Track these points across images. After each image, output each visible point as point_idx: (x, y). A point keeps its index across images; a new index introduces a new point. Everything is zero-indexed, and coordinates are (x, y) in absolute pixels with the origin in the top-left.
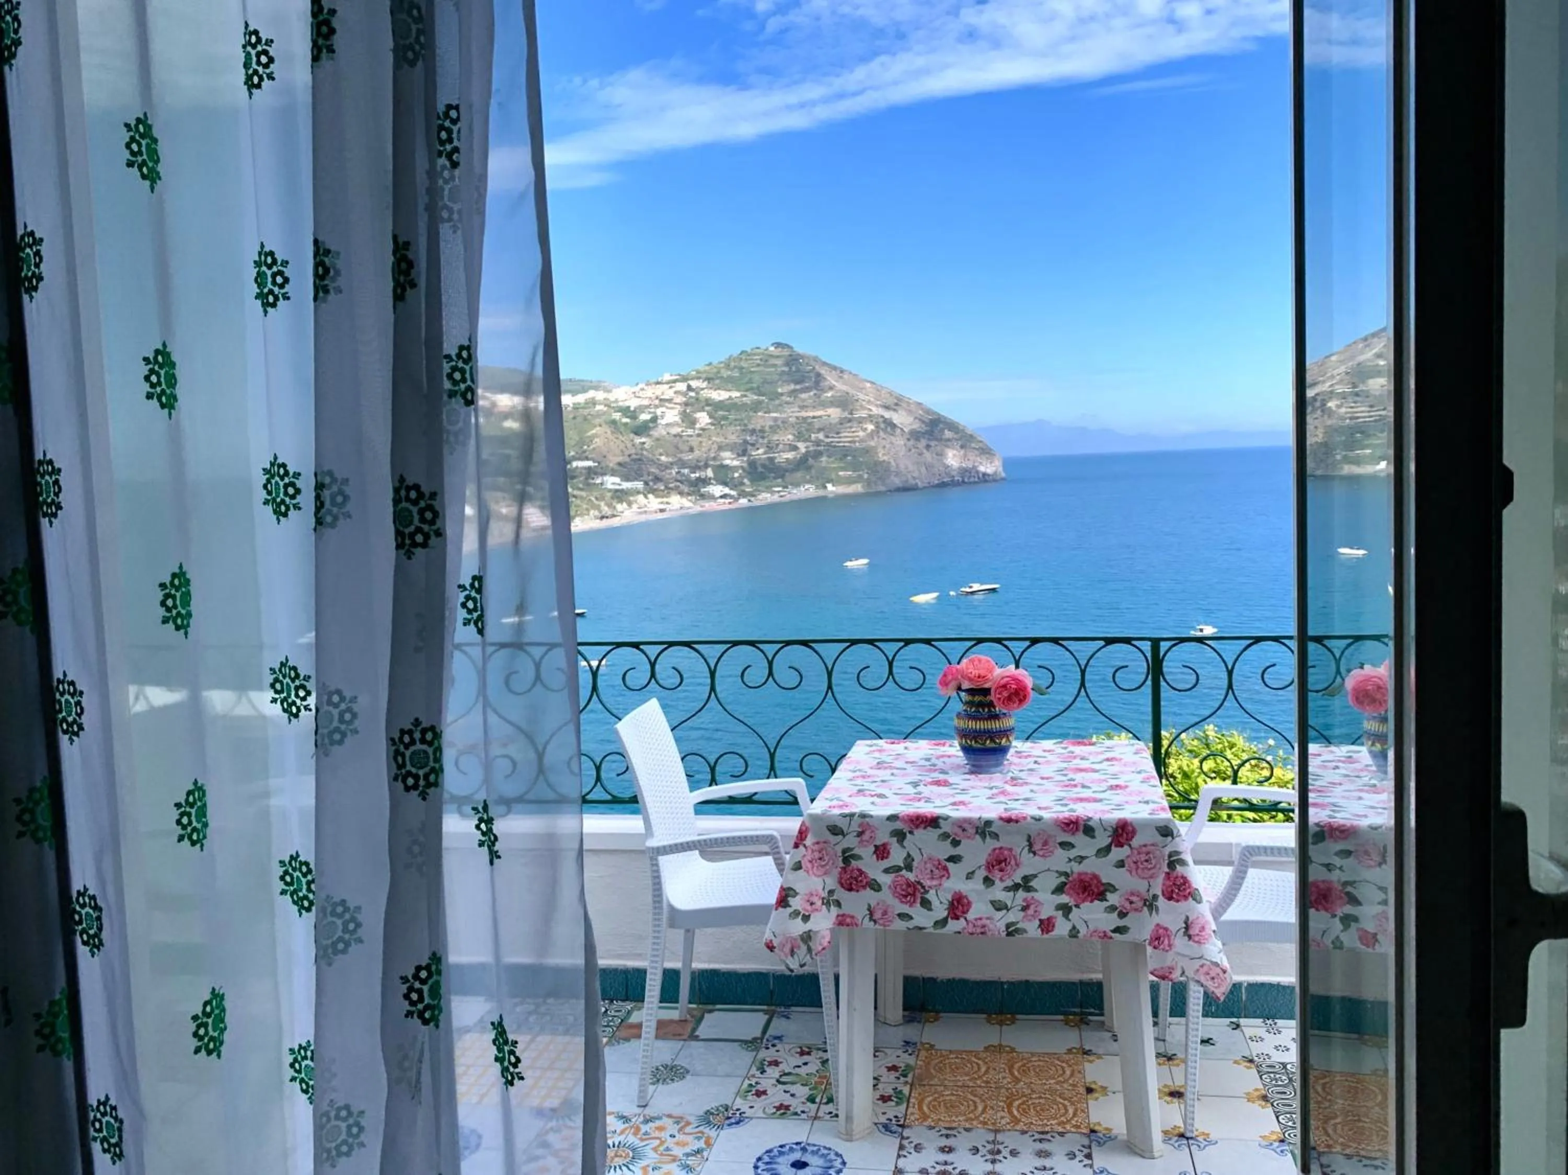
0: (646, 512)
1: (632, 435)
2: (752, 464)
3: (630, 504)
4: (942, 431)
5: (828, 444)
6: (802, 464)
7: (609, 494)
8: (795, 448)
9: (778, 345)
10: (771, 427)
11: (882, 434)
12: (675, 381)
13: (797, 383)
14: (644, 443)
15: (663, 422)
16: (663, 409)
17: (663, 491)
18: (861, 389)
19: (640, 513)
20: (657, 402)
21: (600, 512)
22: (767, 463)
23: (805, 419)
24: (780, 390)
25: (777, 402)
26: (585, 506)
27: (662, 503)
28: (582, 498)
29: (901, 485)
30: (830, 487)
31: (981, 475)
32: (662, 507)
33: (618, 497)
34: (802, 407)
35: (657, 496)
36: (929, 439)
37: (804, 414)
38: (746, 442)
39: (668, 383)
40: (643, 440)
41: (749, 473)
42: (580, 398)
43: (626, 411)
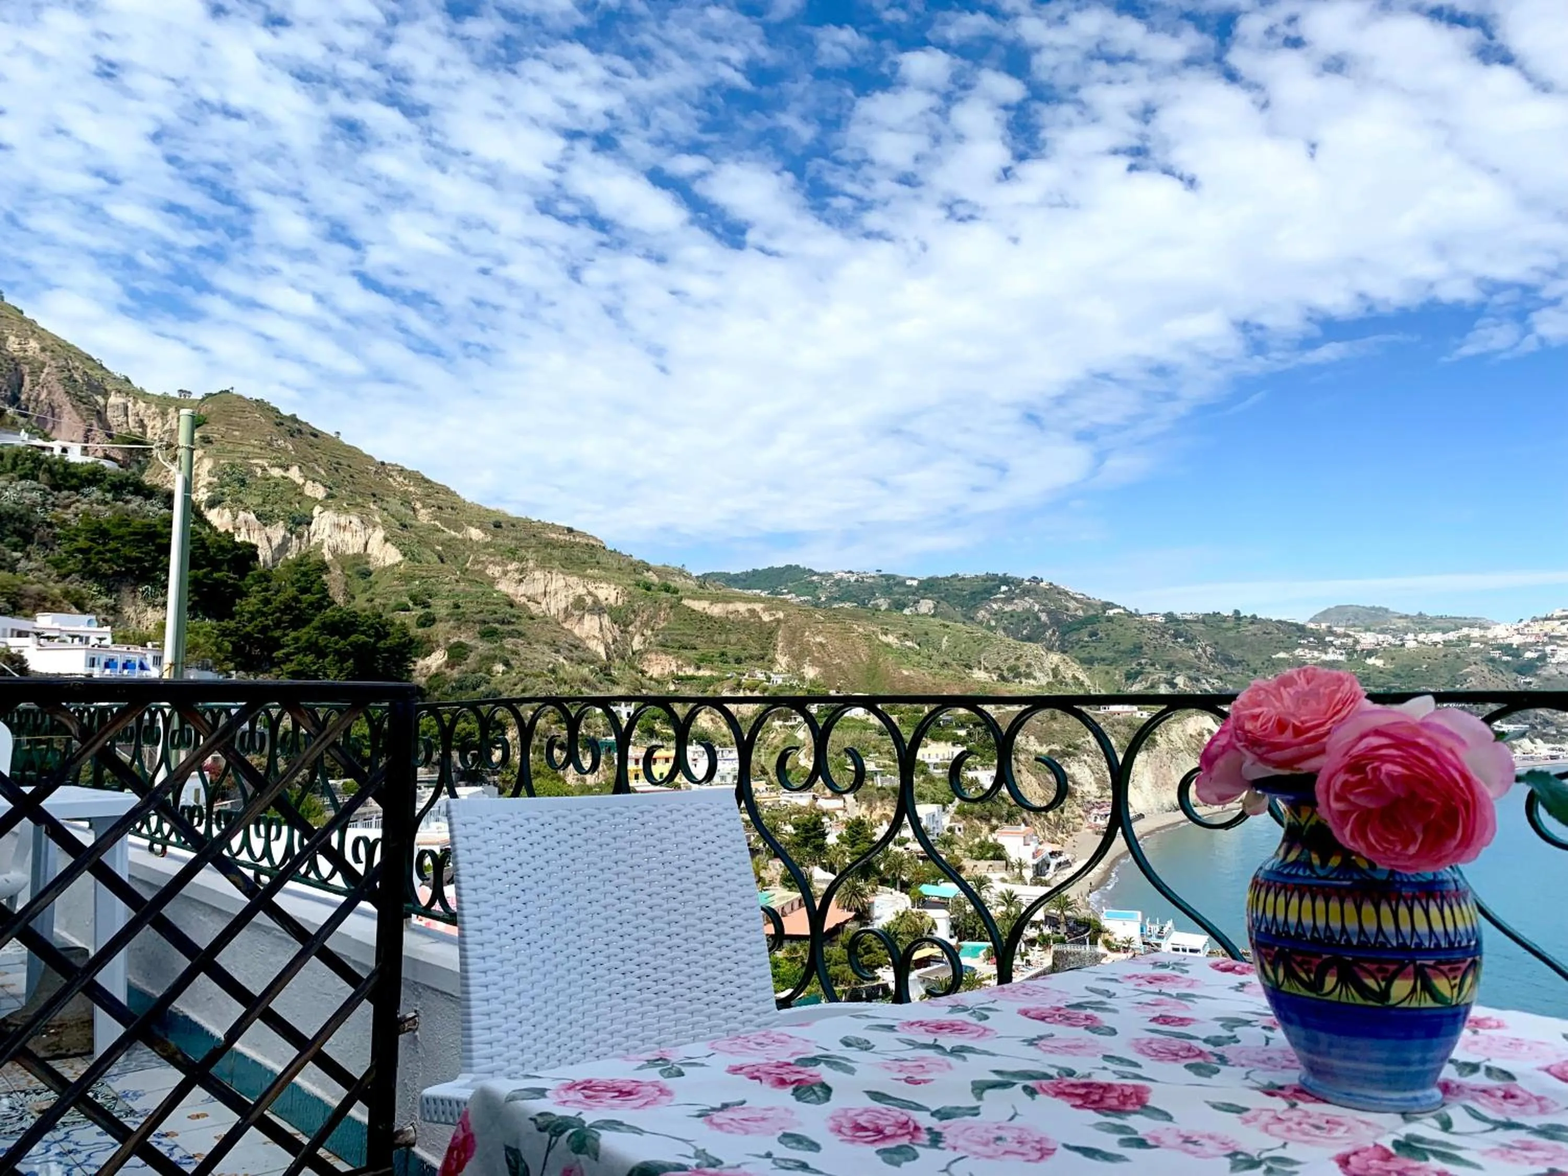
0: (1532, 758)
1: (1515, 675)
14: (1530, 683)
15: (1554, 661)
16: (1553, 647)
17: (1554, 736)
20: (1546, 639)
27: (1553, 749)
32: (1554, 753)
35: (1546, 742)
39: (1559, 619)
40: (1528, 680)
42: (1452, 636)
43: (1507, 649)
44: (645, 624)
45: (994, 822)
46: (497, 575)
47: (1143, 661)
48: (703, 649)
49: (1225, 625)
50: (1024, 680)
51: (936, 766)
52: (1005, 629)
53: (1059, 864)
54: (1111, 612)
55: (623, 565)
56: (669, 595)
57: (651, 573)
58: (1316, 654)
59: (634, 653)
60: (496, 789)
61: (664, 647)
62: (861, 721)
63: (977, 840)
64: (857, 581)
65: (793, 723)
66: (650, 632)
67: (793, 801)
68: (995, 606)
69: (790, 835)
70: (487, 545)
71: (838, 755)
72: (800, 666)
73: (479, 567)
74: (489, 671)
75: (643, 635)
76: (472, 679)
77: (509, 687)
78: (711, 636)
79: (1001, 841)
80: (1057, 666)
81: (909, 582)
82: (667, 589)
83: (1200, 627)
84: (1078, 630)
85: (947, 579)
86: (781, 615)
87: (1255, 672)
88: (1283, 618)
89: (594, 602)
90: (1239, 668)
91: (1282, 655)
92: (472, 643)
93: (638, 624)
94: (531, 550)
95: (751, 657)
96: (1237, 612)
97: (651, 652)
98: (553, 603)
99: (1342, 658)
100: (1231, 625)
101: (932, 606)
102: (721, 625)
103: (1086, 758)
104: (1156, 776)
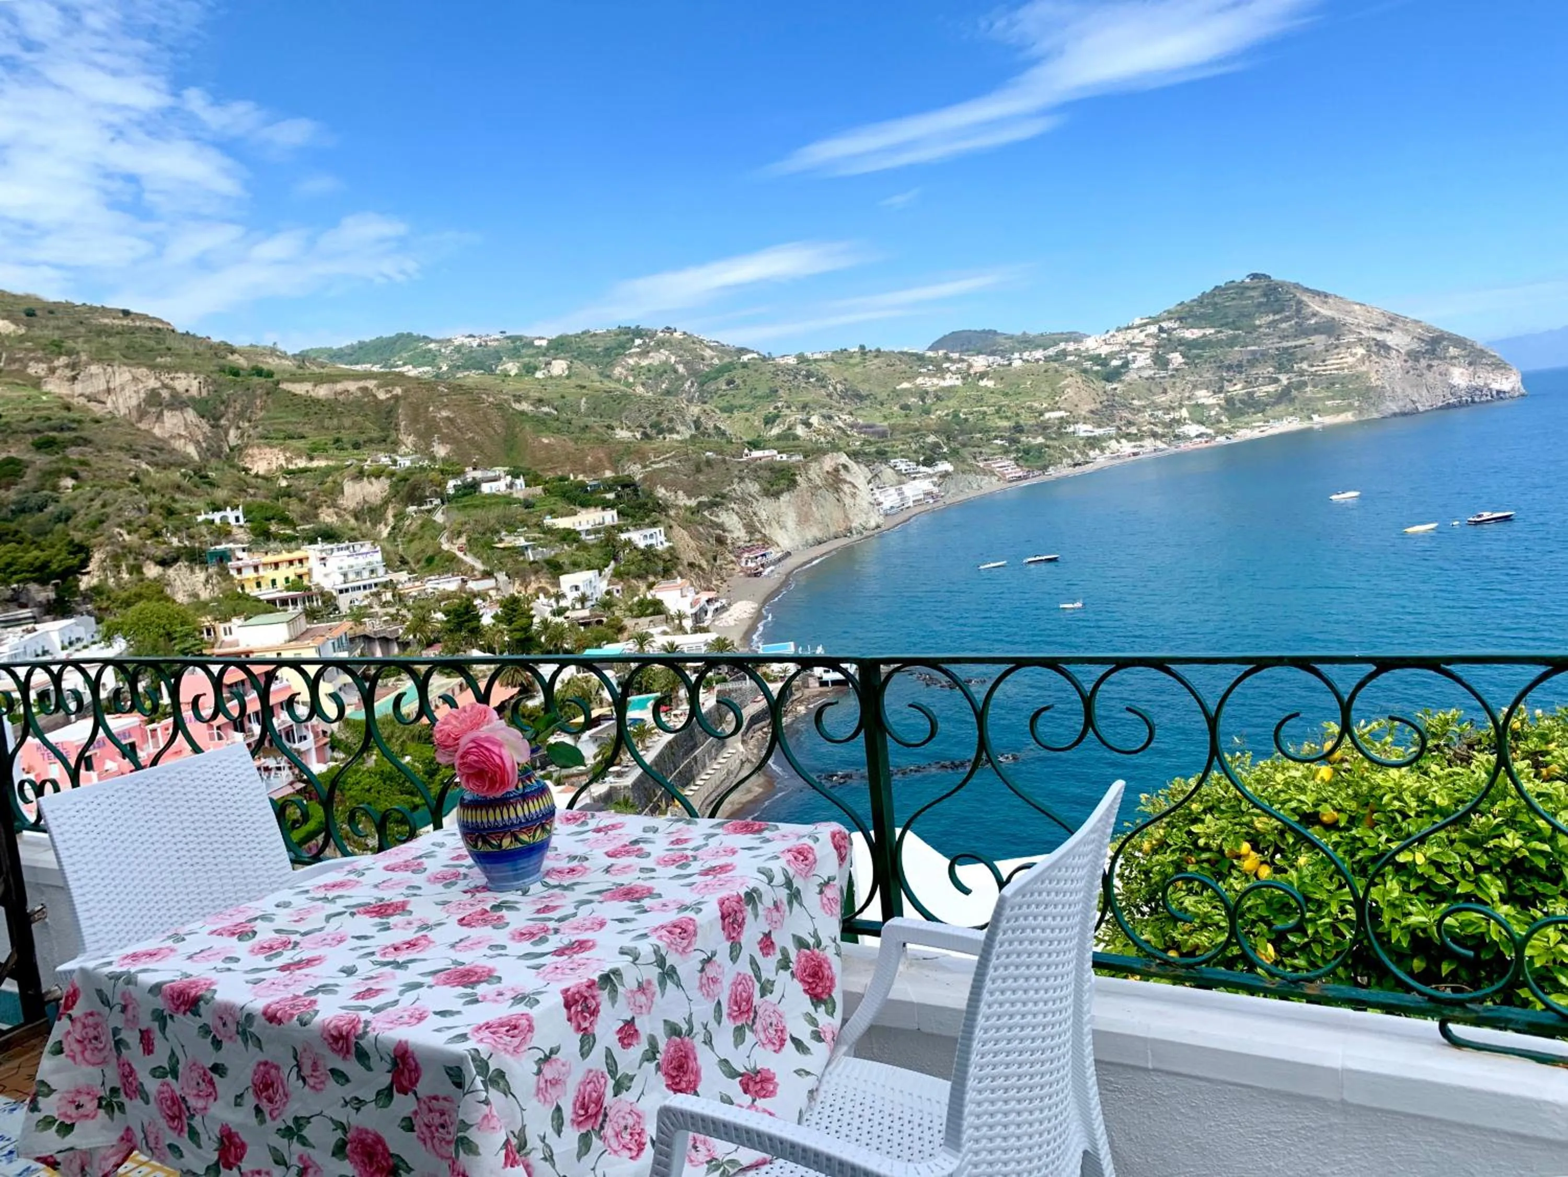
0: (1118, 457)
1: (1104, 382)
2: (1230, 401)
3: (1102, 450)
4: (1446, 349)
5: (1314, 374)
6: (1284, 396)
7: (1081, 442)
8: (1276, 381)
9: (1254, 276)
10: (1248, 361)
11: (1374, 357)
12: (1145, 325)
13: (1275, 313)
14: (1115, 389)
15: (1135, 366)
16: (1134, 354)
17: (1136, 435)
18: (1348, 313)
19: (1113, 458)
20: (1128, 347)
21: (1073, 459)
22: (1246, 398)
23: (1287, 348)
24: (1257, 322)
25: (1255, 335)
26: (1057, 455)
27: (1135, 447)
28: (1055, 447)
29: (1397, 411)
30: (1316, 417)
31: (1494, 393)
32: (1136, 450)
33: (1090, 444)
34: (1283, 338)
35: (1130, 441)
36: (1430, 359)
37: (1285, 344)
38: (1222, 379)
39: (1138, 327)
40: (1115, 386)
41: (1226, 410)
42: (1051, 351)
43: (1095, 358)
44: (241, 415)
45: (651, 579)
46: (42, 374)
47: (780, 404)
48: (314, 437)
49: (852, 361)
50: (667, 436)
51: (588, 532)
52: (643, 384)
53: (717, 610)
54: (745, 358)
55: (201, 349)
56: (262, 380)
57: (236, 356)
58: (935, 381)
59: (232, 449)
60: (93, 619)
61: (267, 439)
62: (504, 496)
63: (636, 599)
64: (480, 345)
65: (429, 507)
66: (247, 424)
67: (441, 587)
68: (631, 361)
69: (442, 622)
70: (21, 339)
71: (484, 534)
72: (429, 445)
73: (15, 366)
74: (55, 488)
75: (238, 428)
76: (34, 500)
77: (86, 504)
78: (322, 421)
79: (659, 596)
80: (699, 418)
81: (537, 343)
82: (259, 372)
83: (830, 365)
84: (716, 379)
85: (577, 336)
86: (398, 391)
87: (882, 404)
88: (905, 349)
89: (172, 396)
90: (868, 402)
91: (905, 385)
92: (26, 457)
93: (231, 416)
94: (80, 340)
95: (371, 441)
96: (862, 347)
97: (252, 446)
98: (120, 401)
99: (959, 383)
100: (858, 360)
101: (565, 366)
102: (331, 407)
103: (733, 505)
104: (799, 515)
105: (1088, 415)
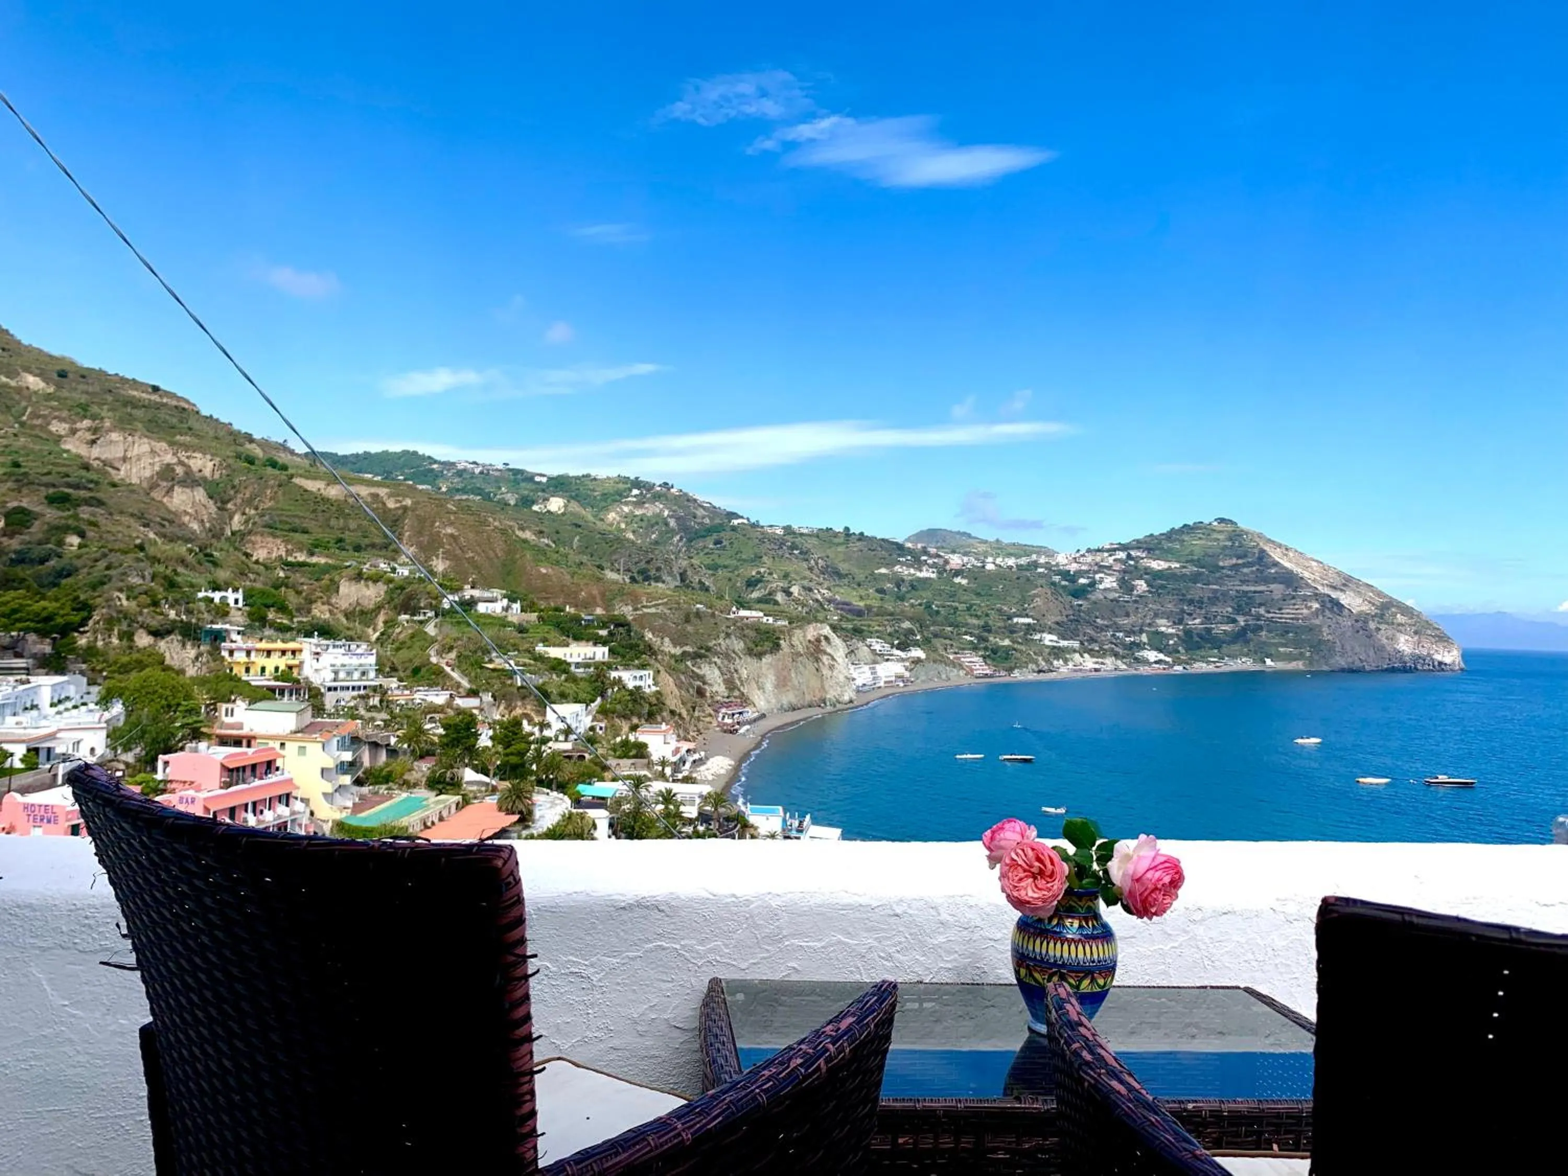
0: (1081, 670)
1: (1070, 597)
2: (1188, 633)
3: (1066, 661)
4: (1394, 615)
5: (1270, 620)
6: (1241, 636)
7: (1047, 650)
8: (1234, 621)
9: (1222, 520)
10: (1209, 598)
11: (1327, 613)
12: (1115, 550)
13: (1239, 558)
14: (1081, 605)
15: (1101, 587)
16: (1102, 575)
17: (1098, 651)
18: (1306, 568)
19: (1075, 671)
20: (1096, 568)
21: (1038, 665)
22: (1204, 633)
23: (1247, 592)
24: (1221, 564)
25: (1218, 575)
26: (1024, 660)
27: (1097, 663)
28: (1021, 651)
29: (1346, 666)
30: (1268, 662)
31: (1436, 663)
32: (1097, 666)
33: (1055, 654)
34: (1243, 582)
35: (1092, 656)
36: (1379, 623)
37: (1245, 588)
38: (1183, 611)
39: (1108, 551)
40: (1080, 602)
41: (1184, 641)
42: (1023, 561)
43: (1065, 574)
44: (249, 502)
45: (635, 720)
46: (63, 433)
47: (762, 570)
48: (318, 534)
49: (836, 540)
50: (653, 584)
51: (578, 665)
52: (634, 532)
53: (694, 761)
54: (736, 522)
55: (221, 434)
56: (277, 472)
57: (254, 446)
58: (912, 571)
59: (233, 533)
60: (85, 680)
61: (272, 528)
62: (499, 618)
63: (618, 739)
64: (482, 473)
65: (422, 618)
66: (253, 512)
67: (429, 699)
68: (626, 509)
70: (49, 397)
71: (475, 652)
72: (428, 559)
73: (39, 422)
74: (60, 543)
75: (244, 514)
76: (37, 552)
77: (90, 563)
78: (329, 520)
79: (642, 738)
80: (685, 571)
81: (537, 479)
82: (274, 464)
83: (814, 541)
84: (704, 537)
85: (577, 478)
86: (408, 502)
87: (859, 585)
88: (886, 537)
89: (186, 473)
90: (846, 581)
91: (883, 571)
92: (37, 509)
93: (239, 501)
94: (106, 407)
95: (373, 546)
96: (847, 529)
97: (256, 533)
98: (134, 470)
99: (934, 576)
100: (842, 540)
101: (562, 505)
102: (340, 509)
103: (716, 659)
104: (778, 678)
105: (1054, 626)
